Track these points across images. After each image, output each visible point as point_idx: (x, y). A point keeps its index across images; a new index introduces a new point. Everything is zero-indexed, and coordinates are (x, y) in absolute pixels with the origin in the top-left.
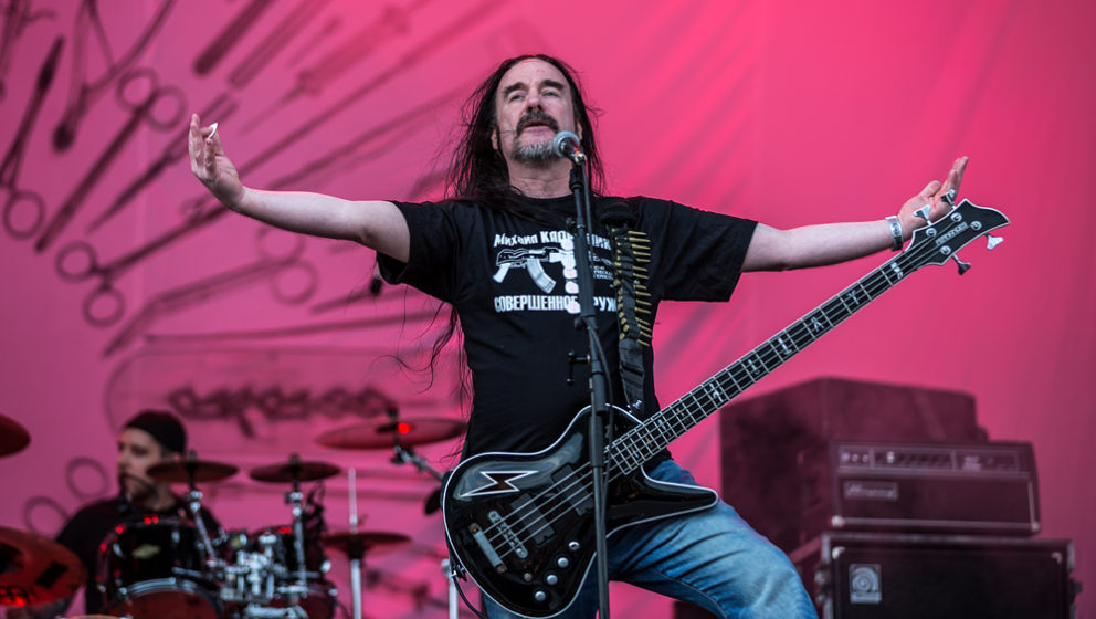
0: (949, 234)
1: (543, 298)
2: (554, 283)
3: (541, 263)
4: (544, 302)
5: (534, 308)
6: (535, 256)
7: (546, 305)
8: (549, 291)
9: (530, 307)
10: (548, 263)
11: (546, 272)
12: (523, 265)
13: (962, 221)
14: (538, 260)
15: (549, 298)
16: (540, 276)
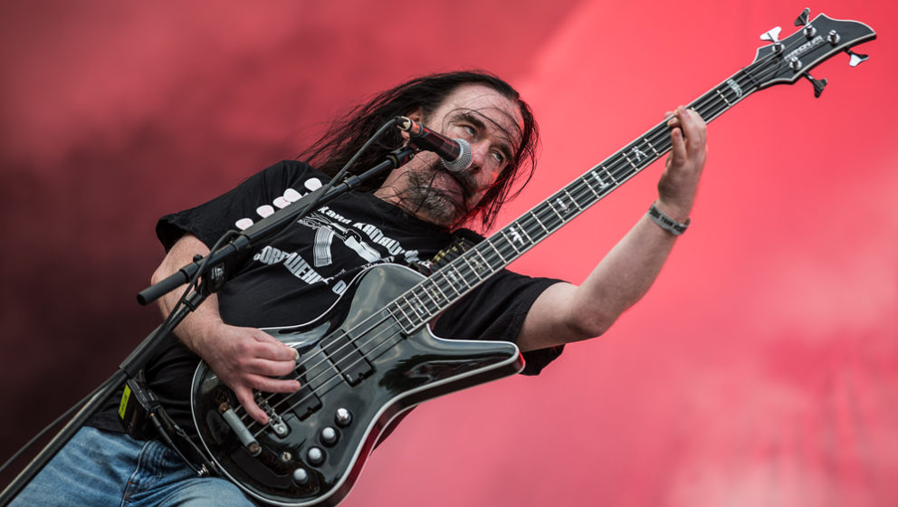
0: (800, 49)
1: (307, 265)
2: (330, 262)
3: (334, 236)
4: (302, 270)
5: (290, 268)
6: (334, 228)
7: (302, 274)
8: (318, 265)
9: (286, 263)
10: (342, 242)
11: (333, 247)
12: (314, 227)
13: (816, 35)
14: (333, 233)
15: (312, 271)
16: (324, 245)
